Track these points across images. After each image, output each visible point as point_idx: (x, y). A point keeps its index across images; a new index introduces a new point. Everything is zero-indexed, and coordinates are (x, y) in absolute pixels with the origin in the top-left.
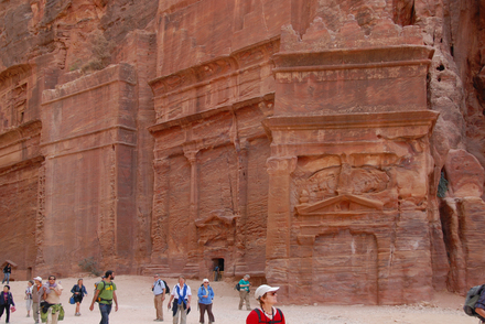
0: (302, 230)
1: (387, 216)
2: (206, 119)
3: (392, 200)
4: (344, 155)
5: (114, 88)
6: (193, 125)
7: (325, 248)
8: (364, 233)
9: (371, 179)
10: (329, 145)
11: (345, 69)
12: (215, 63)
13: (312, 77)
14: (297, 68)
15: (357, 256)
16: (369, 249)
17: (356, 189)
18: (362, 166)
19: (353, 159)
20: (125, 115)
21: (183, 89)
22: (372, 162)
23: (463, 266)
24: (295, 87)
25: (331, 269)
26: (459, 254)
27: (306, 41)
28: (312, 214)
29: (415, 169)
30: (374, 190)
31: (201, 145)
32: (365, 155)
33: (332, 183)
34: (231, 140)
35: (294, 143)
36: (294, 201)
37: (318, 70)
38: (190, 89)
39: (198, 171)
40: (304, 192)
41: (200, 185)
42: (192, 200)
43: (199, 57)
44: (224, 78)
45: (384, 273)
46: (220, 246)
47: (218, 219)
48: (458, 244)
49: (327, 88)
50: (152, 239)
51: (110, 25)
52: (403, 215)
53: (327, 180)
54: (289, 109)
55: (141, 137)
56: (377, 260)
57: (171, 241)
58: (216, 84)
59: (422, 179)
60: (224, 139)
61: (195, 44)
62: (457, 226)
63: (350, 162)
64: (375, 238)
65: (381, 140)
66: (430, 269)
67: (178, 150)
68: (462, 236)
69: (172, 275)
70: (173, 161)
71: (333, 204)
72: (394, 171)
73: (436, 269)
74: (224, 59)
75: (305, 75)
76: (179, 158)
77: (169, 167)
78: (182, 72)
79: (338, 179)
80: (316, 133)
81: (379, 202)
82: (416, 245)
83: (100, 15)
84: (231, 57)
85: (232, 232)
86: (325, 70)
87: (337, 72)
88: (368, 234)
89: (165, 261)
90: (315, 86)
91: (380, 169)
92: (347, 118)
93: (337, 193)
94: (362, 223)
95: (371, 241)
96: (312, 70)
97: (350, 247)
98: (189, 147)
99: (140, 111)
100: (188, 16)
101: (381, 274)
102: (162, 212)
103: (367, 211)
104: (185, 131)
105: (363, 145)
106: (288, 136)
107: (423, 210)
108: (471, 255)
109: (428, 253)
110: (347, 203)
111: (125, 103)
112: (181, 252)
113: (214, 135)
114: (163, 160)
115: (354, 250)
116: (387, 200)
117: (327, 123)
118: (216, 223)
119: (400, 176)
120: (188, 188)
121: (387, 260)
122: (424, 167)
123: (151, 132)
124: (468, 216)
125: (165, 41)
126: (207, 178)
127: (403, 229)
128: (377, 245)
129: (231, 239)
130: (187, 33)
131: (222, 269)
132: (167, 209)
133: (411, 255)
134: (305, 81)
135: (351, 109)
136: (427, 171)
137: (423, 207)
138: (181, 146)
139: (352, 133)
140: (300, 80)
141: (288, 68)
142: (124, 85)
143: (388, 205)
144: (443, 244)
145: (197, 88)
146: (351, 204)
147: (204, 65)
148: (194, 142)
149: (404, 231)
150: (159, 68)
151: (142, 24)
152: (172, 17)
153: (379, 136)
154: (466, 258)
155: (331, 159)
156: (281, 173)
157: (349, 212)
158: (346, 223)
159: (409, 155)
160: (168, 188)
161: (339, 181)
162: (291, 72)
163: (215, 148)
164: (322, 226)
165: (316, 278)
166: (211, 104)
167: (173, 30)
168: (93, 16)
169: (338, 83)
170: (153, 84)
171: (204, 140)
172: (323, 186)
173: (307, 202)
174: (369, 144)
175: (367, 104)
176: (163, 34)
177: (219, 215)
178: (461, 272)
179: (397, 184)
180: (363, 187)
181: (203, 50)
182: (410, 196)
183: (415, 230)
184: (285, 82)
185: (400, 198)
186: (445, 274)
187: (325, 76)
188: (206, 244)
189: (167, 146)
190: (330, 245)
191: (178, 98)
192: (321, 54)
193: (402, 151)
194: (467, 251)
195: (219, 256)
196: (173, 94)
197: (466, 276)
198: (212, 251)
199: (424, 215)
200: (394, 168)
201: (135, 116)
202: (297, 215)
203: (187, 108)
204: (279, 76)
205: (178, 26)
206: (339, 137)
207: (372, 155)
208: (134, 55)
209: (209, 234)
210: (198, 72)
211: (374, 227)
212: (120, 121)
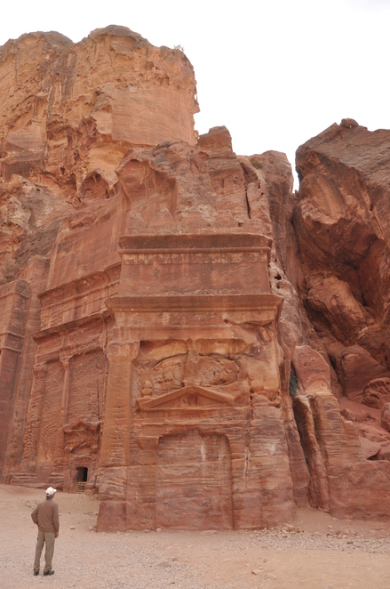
0: (144, 429)
1: (239, 413)
2: (81, 326)
3: (244, 394)
4: (190, 341)
5: (10, 299)
6: (70, 332)
7: (171, 453)
8: (215, 434)
9: (220, 369)
10: (175, 329)
11: (190, 252)
12: (91, 277)
13: (157, 259)
14: (143, 250)
15: (208, 463)
16: (221, 455)
17: (205, 380)
18: (210, 355)
19: (200, 346)
20: (15, 323)
21: (64, 300)
22: (221, 350)
23: (324, 474)
24: (141, 269)
25: (178, 480)
26: (319, 459)
27: (153, 227)
28: (156, 409)
29: (265, 359)
30: (223, 382)
31: (75, 351)
32: (212, 341)
33: (178, 374)
34: (100, 346)
35: (137, 326)
36: (136, 393)
37: (164, 253)
38: (70, 301)
39: (71, 375)
40: (148, 382)
41: (71, 390)
42: (63, 405)
43: (80, 273)
44: (98, 290)
45: (240, 486)
46: (84, 453)
47: (84, 425)
48: (316, 447)
49: (173, 271)
50: (24, 446)
51: (21, 256)
52: (256, 411)
53: (172, 370)
54: (134, 290)
55: (26, 344)
56: (231, 469)
57: (41, 447)
58: (92, 296)
59: (273, 371)
60: (95, 345)
61: (78, 264)
62: (313, 426)
63: (197, 348)
64: (227, 441)
65: (228, 325)
66: (290, 478)
67: (55, 356)
68: (319, 438)
69: (37, 485)
70: (50, 367)
71: (179, 398)
72: (243, 360)
73: (297, 479)
74: (99, 274)
75: (150, 257)
76: (56, 364)
77: (46, 372)
78: (64, 285)
79: (185, 369)
80: (161, 316)
81: (230, 396)
82: (273, 448)
83: (15, 249)
84: (105, 272)
85: (96, 439)
86: (170, 253)
87: (182, 255)
88: (220, 436)
89: (33, 470)
90: (160, 268)
91: (229, 358)
92: (192, 299)
93: (183, 385)
94: (212, 421)
95: (223, 443)
96: (157, 253)
97: (199, 452)
98: (64, 353)
99: (29, 321)
100: (77, 243)
101: (235, 487)
102: (36, 416)
103: (217, 407)
104: (63, 338)
105: (209, 329)
106: (131, 318)
107: (277, 406)
108: (331, 460)
109: (286, 459)
110: (195, 396)
111: (17, 313)
112: (49, 459)
113: (87, 341)
114: (42, 365)
115: (204, 456)
116: (238, 393)
117: (172, 304)
118: (82, 429)
119: (251, 367)
120: (61, 393)
121: (242, 468)
122: (274, 358)
123: (35, 339)
124: (323, 413)
125: (56, 262)
126: (77, 383)
127: (257, 429)
128: (230, 450)
129: (95, 447)
130: (73, 256)
131: (85, 479)
132: (41, 414)
133: (269, 461)
134: (150, 264)
135: (197, 292)
136: (277, 361)
137: (277, 402)
138: (58, 352)
139: (198, 317)
140: (146, 262)
141: (135, 250)
142: (18, 297)
143: (239, 400)
144: (301, 448)
145: (77, 299)
146: (199, 398)
147: (83, 279)
148: (69, 348)
149: (259, 431)
150: (49, 284)
151: (44, 253)
152: (64, 244)
153: (226, 321)
154: (326, 464)
155: (177, 345)
156: (123, 359)
157: (197, 408)
158: (194, 421)
159: (258, 344)
160: (43, 392)
161: (186, 369)
162: (137, 254)
163: (87, 353)
164: (166, 425)
165: (160, 493)
166: (86, 313)
167: (63, 254)
168: (10, 249)
169: (183, 267)
170: (41, 296)
171: (77, 346)
172: (169, 376)
173: (151, 394)
174: (216, 329)
175: (212, 287)
176: (55, 257)
177: (85, 421)
178: (323, 481)
179: (247, 376)
180: (212, 378)
181: (85, 269)
182: (263, 389)
183: (269, 430)
184: (132, 263)
185: (252, 391)
186: (306, 485)
187: (171, 259)
188: (72, 452)
189: (47, 352)
190: (176, 449)
191: (60, 308)
192: (166, 237)
193: (250, 338)
194: (326, 455)
195: (84, 464)
196: (57, 305)
197: (329, 486)
198: (77, 459)
199: (278, 412)
200: (243, 357)
201: (24, 325)
202: (138, 411)
203: (67, 317)
204: (126, 257)
205: (67, 250)
206: (184, 320)
207: (219, 342)
208: (31, 275)
209: (75, 440)
210: (78, 286)
211: (226, 426)
212: (10, 328)
